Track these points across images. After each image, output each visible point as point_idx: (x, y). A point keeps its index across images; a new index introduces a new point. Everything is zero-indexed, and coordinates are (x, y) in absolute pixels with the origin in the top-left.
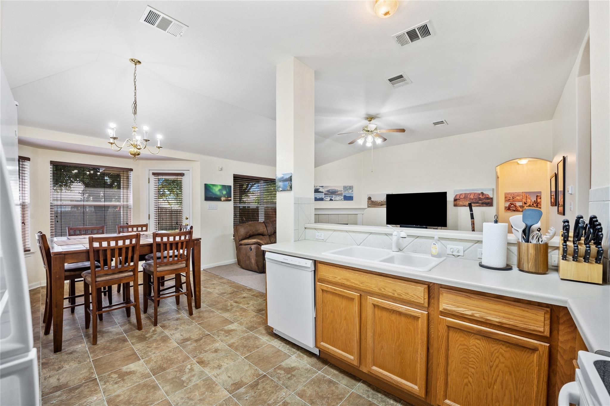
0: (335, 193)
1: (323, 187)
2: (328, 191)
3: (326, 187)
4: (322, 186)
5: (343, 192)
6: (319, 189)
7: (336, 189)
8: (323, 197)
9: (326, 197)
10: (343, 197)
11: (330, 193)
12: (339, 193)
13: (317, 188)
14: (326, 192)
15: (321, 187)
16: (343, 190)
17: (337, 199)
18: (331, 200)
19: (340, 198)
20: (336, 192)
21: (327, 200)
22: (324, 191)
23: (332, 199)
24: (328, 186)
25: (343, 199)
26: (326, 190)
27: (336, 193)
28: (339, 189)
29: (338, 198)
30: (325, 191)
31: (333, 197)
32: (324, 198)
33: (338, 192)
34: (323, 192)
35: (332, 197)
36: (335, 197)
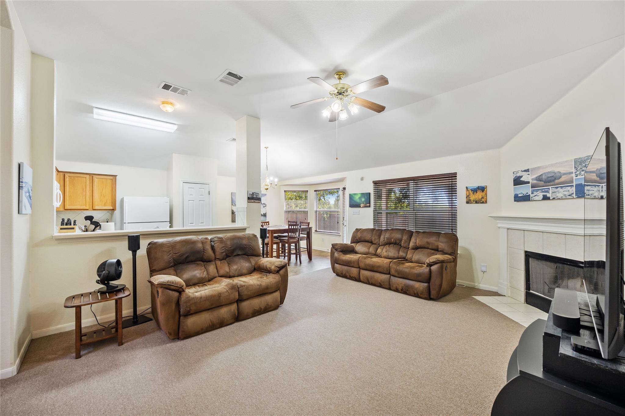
0: (554, 181)
1: (527, 171)
2: (539, 179)
3: (534, 169)
4: (526, 169)
5: (574, 175)
6: (522, 177)
7: (556, 170)
8: (530, 193)
9: (535, 193)
10: (574, 188)
11: (542, 183)
12: (563, 179)
13: (518, 175)
14: (535, 182)
15: (525, 171)
16: (574, 170)
17: (560, 195)
18: (545, 198)
19: (567, 193)
20: (555, 179)
21: (536, 198)
22: (530, 181)
23: (548, 195)
24: (539, 168)
25: (574, 195)
26: (534, 177)
27: (557, 181)
28: (562, 170)
29: (561, 192)
30: (532, 179)
31: (550, 191)
32: (531, 195)
33: (560, 177)
34: (528, 183)
35: (548, 192)
36: (555, 190)
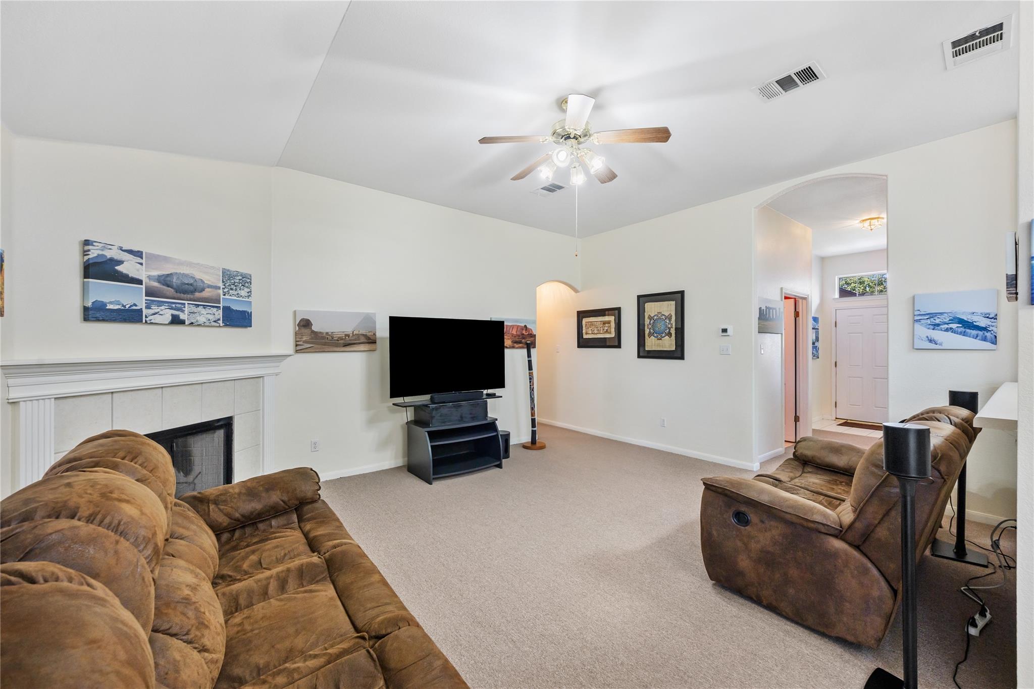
0: (193, 292)
1: (139, 254)
2: (165, 280)
3: (153, 258)
4: (136, 249)
5: (221, 292)
6: (120, 262)
7: (198, 275)
8: (142, 305)
9: (155, 309)
10: (221, 311)
11: (170, 291)
12: (207, 293)
13: (109, 254)
14: (156, 284)
15: (130, 252)
16: (221, 285)
17: (202, 319)
18: (176, 321)
19: (211, 317)
20: (195, 290)
21: (157, 319)
22: (144, 278)
23: (182, 316)
24: (166, 259)
25: (221, 322)
26: (155, 273)
27: (197, 295)
28: (208, 279)
29: (204, 315)
30: (149, 277)
31: (186, 309)
32: (145, 312)
33: (203, 290)
34: (139, 282)
35: (183, 311)
36: (194, 309)
